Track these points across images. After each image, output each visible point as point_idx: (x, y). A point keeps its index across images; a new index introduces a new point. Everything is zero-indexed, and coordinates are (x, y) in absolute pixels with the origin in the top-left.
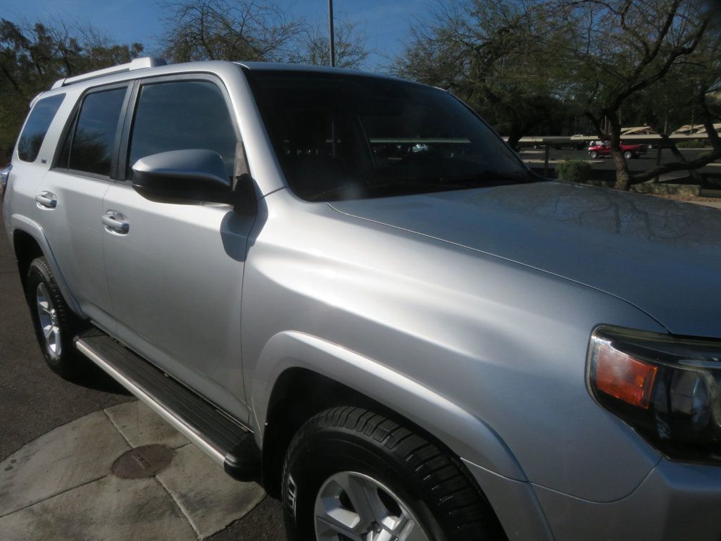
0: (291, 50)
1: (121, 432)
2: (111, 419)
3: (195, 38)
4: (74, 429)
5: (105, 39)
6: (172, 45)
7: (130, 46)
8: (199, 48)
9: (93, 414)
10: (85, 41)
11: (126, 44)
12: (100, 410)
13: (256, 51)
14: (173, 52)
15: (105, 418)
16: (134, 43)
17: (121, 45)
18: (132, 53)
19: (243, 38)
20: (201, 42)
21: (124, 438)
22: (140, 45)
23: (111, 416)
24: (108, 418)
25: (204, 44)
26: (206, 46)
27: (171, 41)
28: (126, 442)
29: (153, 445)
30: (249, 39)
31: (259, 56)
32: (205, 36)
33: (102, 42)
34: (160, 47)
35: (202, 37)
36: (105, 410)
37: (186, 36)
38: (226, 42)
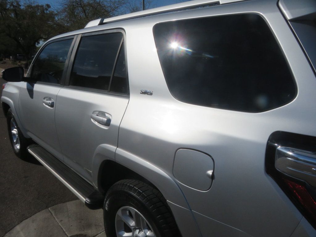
0: (122, 11)
1: (60, 224)
2: (53, 214)
3: (77, 4)
4: (33, 221)
5: (34, 2)
6: (66, 6)
7: (45, 5)
8: (79, 8)
9: (43, 211)
10: (24, 2)
11: (43, 4)
12: (46, 208)
13: (106, 11)
14: (67, 10)
15: (50, 214)
16: (46, 4)
17: (40, 4)
18: (46, 8)
19: (100, 5)
20: (80, 5)
21: (62, 229)
22: (49, 5)
23: (53, 212)
24: (52, 214)
25: (81, 7)
26: (83, 8)
27: (66, 4)
28: (64, 232)
29: (80, 235)
30: (103, 6)
31: (107, 13)
32: (82, 3)
33: (32, 3)
34: (61, 7)
35: (81, 3)
36: (49, 209)
37: (73, 2)
38: (92, 6)
